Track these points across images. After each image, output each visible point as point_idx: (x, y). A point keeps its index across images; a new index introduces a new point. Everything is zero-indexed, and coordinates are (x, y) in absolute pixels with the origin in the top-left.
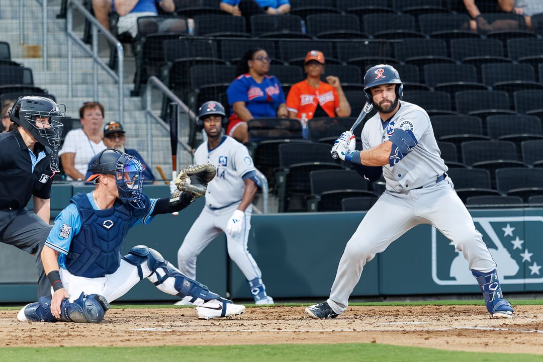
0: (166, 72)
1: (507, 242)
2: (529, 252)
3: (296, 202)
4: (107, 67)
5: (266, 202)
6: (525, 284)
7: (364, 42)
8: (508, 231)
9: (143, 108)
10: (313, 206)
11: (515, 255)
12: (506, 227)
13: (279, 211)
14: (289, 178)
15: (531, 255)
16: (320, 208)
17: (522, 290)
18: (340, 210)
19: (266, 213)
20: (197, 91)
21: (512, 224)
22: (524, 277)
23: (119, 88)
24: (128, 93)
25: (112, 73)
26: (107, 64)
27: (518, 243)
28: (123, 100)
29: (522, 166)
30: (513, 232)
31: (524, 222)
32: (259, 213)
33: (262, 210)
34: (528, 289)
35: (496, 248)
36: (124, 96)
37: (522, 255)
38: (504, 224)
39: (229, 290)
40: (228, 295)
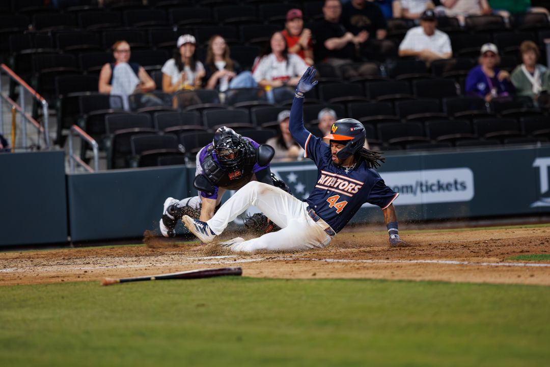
0: (12, 61)
3: (121, 162)
5: (96, 163)
8: (292, 178)
10: (135, 164)
12: (290, 175)
13: (108, 168)
14: (115, 143)
16: (141, 165)
19: (97, 171)
21: (295, 173)
27: (300, 188)
30: (296, 179)
31: (304, 172)
32: (91, 171)
33: (94, 169)
38: (288, 173)
39: (69, 234)
40: (69, 239)
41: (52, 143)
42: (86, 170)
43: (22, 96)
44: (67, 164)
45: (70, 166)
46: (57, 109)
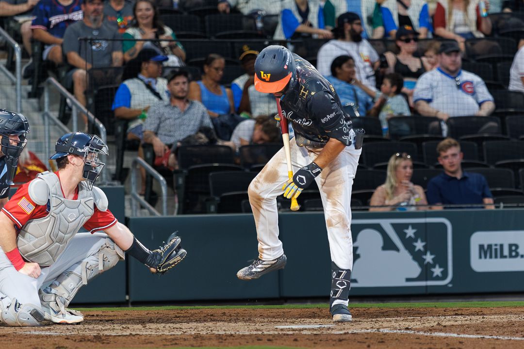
1: (409, 244)
2: (431, 254)
4: (4, 69)
5: (165, 205)
6: (427, 287)
7: (264, 42)
8: (410, 232)
9: (40, 109)
10: (213, 208)
11: (417, 256)
12: (407, 228)
14: (188, 179)
15: (433, 257)
16: (219, 210)
17: (423, 292)
18: (240, 211)
19: (165, 216)
20: (95, 92)
21: (414, 226)
22: (426, 280)
23: (16, 90)
24: (25, 94)
25: (10, 74)
26: (4, 65)
27: (419, 245)
28: (21, 102)
29: (423, 166)
30: (415, 234)
31: (426, 224)
32: (158, 215)
33: (161, 212)
34: (429, 291)
35: (397, 250)
36: (22, 97)
37: (424, 257)
38: (406, 226)
39: (127, 293)
40: (127, 297)
41: (109, 178)
42: (152, 213)
43: (74, 118)
44: (127, 204)
45: (131, 208)
46: (117, 136)
